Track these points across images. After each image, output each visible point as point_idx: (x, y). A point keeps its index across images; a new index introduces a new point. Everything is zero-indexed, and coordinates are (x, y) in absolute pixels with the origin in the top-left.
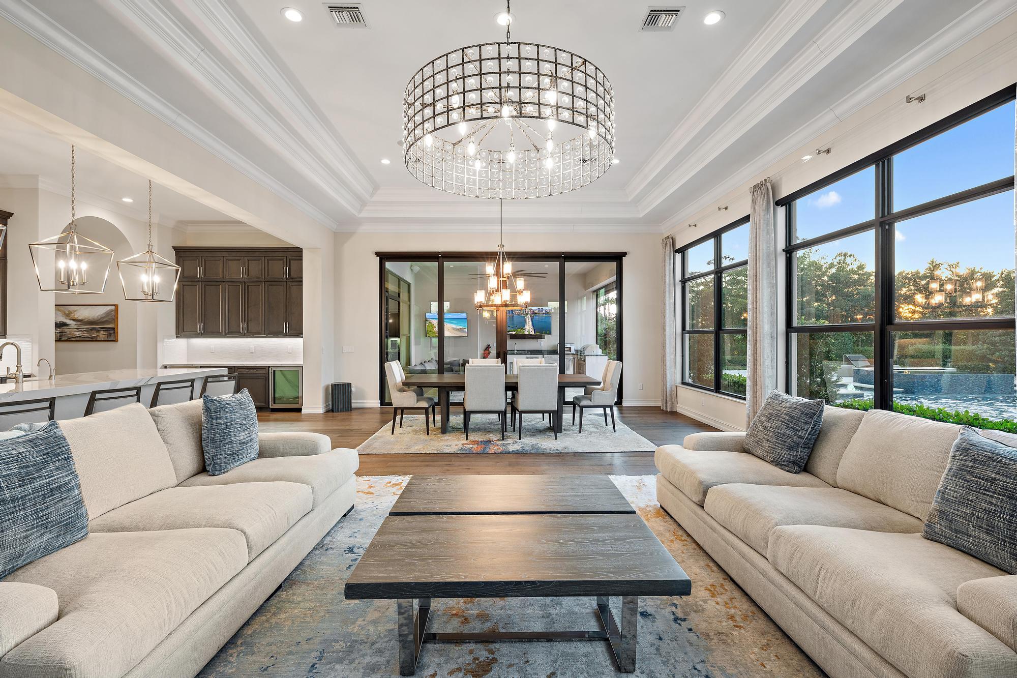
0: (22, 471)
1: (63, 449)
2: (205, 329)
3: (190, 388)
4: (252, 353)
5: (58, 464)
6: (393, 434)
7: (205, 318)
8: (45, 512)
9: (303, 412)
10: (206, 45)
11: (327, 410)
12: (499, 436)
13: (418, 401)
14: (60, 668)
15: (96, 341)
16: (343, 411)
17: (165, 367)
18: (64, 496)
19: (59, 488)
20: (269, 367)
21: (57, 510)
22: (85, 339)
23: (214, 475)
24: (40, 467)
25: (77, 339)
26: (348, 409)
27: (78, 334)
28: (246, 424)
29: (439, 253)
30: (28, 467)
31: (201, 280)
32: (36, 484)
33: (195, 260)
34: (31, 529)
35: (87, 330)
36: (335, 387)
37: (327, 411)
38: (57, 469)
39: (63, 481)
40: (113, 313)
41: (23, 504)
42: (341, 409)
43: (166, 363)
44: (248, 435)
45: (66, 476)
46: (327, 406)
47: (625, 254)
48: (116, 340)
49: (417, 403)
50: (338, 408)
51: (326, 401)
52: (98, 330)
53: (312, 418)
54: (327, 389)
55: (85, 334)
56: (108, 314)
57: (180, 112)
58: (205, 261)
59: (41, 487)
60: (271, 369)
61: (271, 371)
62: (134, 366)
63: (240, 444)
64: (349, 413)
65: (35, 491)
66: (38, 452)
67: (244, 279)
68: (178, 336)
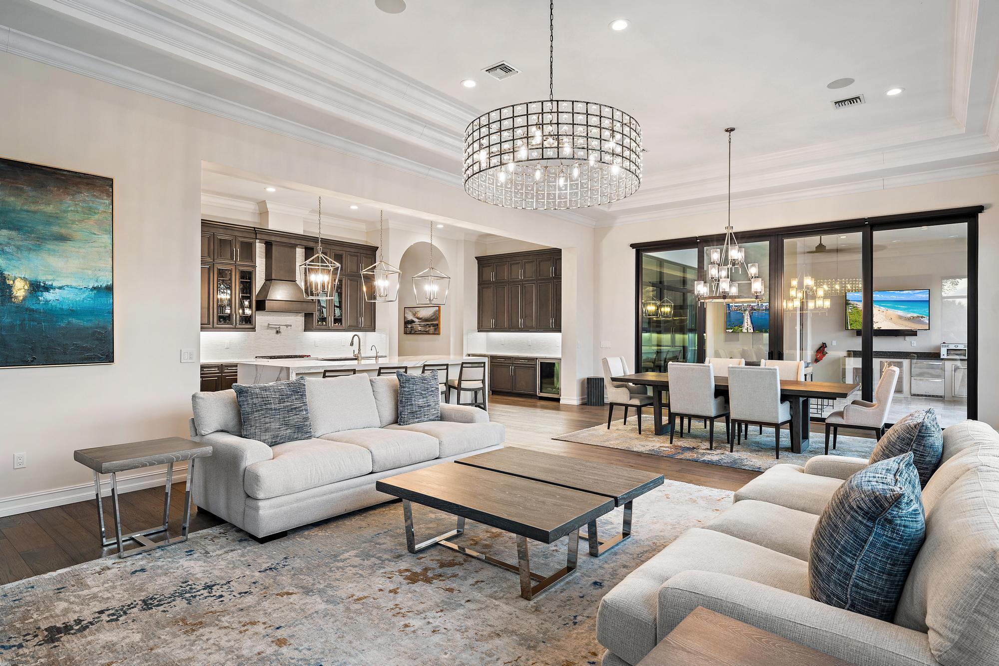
0: (280, 397)
1: (301, 390)
2: (496, 324)
3: (446, 371)
4: (530, 346)
5: (297, 397)
6: (609, 428)
7: (497, 316)
8: (288, 419)
9: (561, 402)
10: (427, 124)
11: (582, 402)
12: (707, 445)
13: (631, 398)
14: (256, 475)
15: (429, 334)
16: (596, 405)
17: (469, 355)
18: (297, 413)
19: (295, 408)
20: (537, 359)
21: (294, 419)
22: (422, 332)
23: (400, 425)
24: (289, 396)
25: (419, 332)
26: (601, 404)
27: (420, 328)
28: (425, 394)
29: (696, 238)
30: (283, 395)
31: (493, 283)
32: (285, 404)
33: (490, 266)
34: (281, 425)
35: (425, 326)
36: (589, 380)
37: (583, 404)
38: (296, 399)
39: (298, 405)
40: (437, 312)
41: (279, 412)
42: (594, 402)
43: (470, 352)
44: (425, 402)
45: (300, 403)
46: (582, 399)
47: (980, 209)
48: (439, 334)
49: (630, 399)
50: (591, 402)
51: (582, 394)
52: (429, 326)
53: (569, 408)
54: (582, 383)
55: (423, 329)
56: (435, 313)
57: (430, 167)
58: (496, 266)
59: (288, 406)
60: (539, 360)
61: (538, 362)
62: (449, 354)
63: (418, 407)
64: (602, 407)
65: (285, 407)
66: (289, 390)
67: (522, 281)
68: (480, 330)
